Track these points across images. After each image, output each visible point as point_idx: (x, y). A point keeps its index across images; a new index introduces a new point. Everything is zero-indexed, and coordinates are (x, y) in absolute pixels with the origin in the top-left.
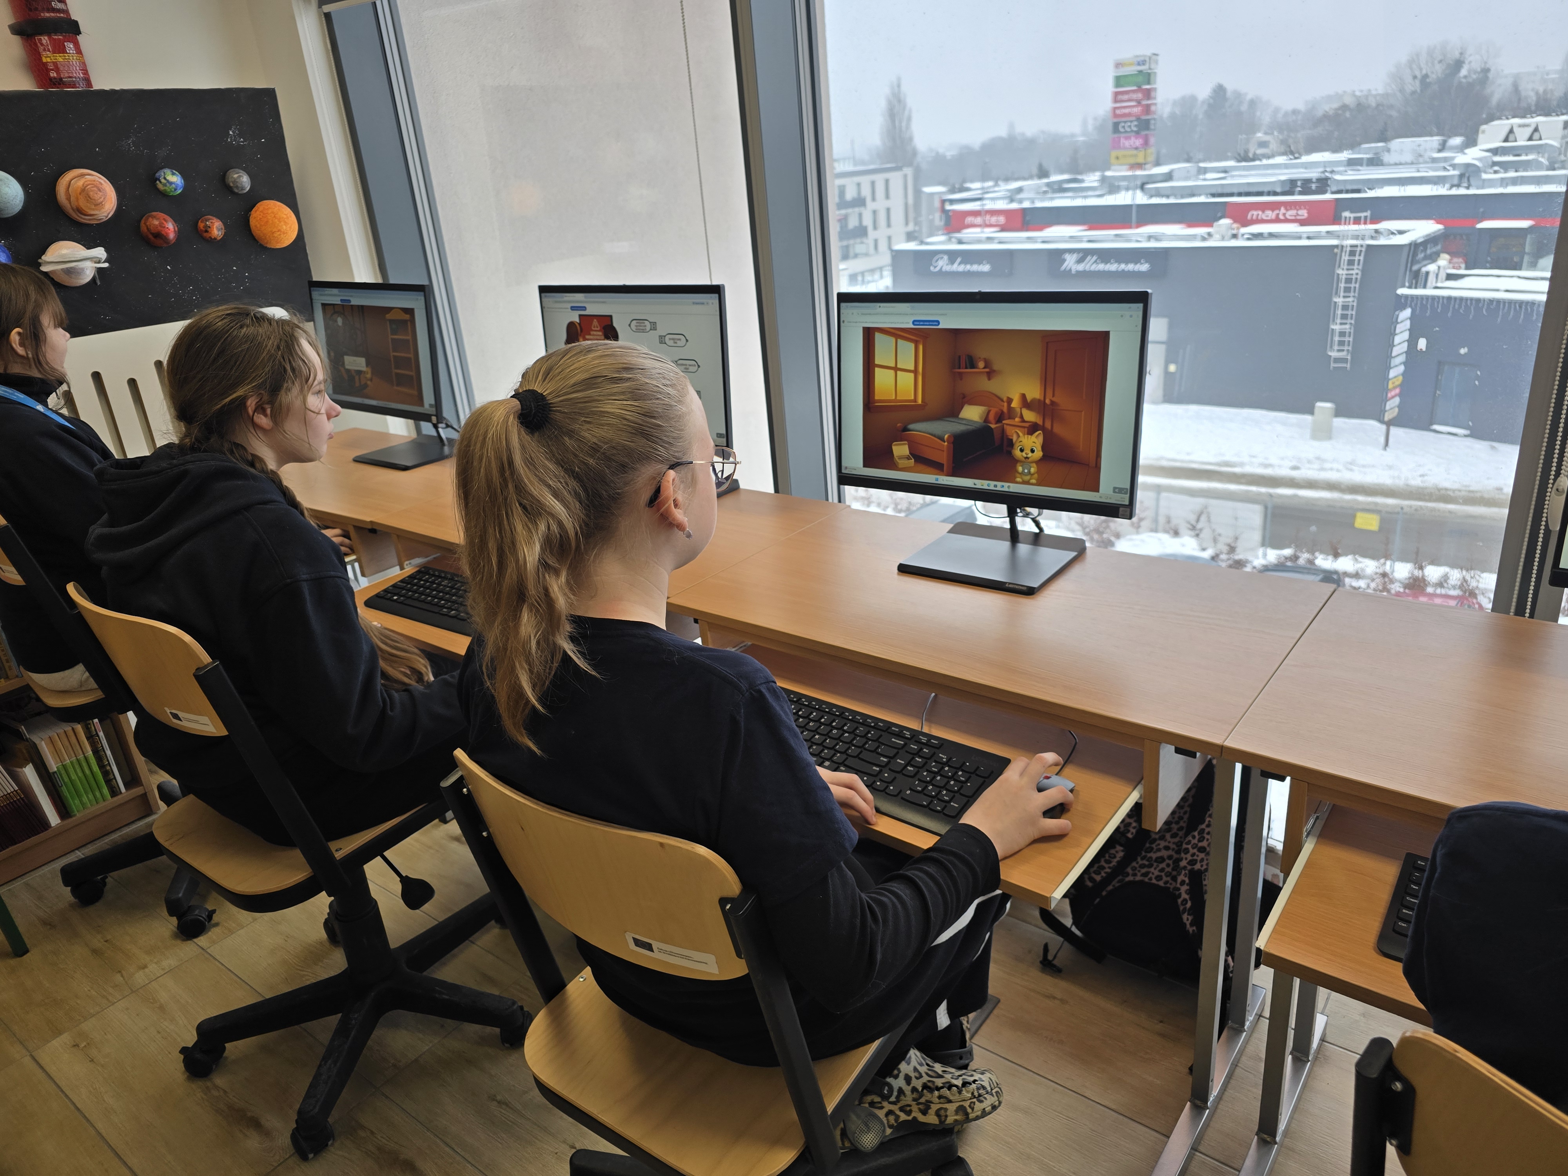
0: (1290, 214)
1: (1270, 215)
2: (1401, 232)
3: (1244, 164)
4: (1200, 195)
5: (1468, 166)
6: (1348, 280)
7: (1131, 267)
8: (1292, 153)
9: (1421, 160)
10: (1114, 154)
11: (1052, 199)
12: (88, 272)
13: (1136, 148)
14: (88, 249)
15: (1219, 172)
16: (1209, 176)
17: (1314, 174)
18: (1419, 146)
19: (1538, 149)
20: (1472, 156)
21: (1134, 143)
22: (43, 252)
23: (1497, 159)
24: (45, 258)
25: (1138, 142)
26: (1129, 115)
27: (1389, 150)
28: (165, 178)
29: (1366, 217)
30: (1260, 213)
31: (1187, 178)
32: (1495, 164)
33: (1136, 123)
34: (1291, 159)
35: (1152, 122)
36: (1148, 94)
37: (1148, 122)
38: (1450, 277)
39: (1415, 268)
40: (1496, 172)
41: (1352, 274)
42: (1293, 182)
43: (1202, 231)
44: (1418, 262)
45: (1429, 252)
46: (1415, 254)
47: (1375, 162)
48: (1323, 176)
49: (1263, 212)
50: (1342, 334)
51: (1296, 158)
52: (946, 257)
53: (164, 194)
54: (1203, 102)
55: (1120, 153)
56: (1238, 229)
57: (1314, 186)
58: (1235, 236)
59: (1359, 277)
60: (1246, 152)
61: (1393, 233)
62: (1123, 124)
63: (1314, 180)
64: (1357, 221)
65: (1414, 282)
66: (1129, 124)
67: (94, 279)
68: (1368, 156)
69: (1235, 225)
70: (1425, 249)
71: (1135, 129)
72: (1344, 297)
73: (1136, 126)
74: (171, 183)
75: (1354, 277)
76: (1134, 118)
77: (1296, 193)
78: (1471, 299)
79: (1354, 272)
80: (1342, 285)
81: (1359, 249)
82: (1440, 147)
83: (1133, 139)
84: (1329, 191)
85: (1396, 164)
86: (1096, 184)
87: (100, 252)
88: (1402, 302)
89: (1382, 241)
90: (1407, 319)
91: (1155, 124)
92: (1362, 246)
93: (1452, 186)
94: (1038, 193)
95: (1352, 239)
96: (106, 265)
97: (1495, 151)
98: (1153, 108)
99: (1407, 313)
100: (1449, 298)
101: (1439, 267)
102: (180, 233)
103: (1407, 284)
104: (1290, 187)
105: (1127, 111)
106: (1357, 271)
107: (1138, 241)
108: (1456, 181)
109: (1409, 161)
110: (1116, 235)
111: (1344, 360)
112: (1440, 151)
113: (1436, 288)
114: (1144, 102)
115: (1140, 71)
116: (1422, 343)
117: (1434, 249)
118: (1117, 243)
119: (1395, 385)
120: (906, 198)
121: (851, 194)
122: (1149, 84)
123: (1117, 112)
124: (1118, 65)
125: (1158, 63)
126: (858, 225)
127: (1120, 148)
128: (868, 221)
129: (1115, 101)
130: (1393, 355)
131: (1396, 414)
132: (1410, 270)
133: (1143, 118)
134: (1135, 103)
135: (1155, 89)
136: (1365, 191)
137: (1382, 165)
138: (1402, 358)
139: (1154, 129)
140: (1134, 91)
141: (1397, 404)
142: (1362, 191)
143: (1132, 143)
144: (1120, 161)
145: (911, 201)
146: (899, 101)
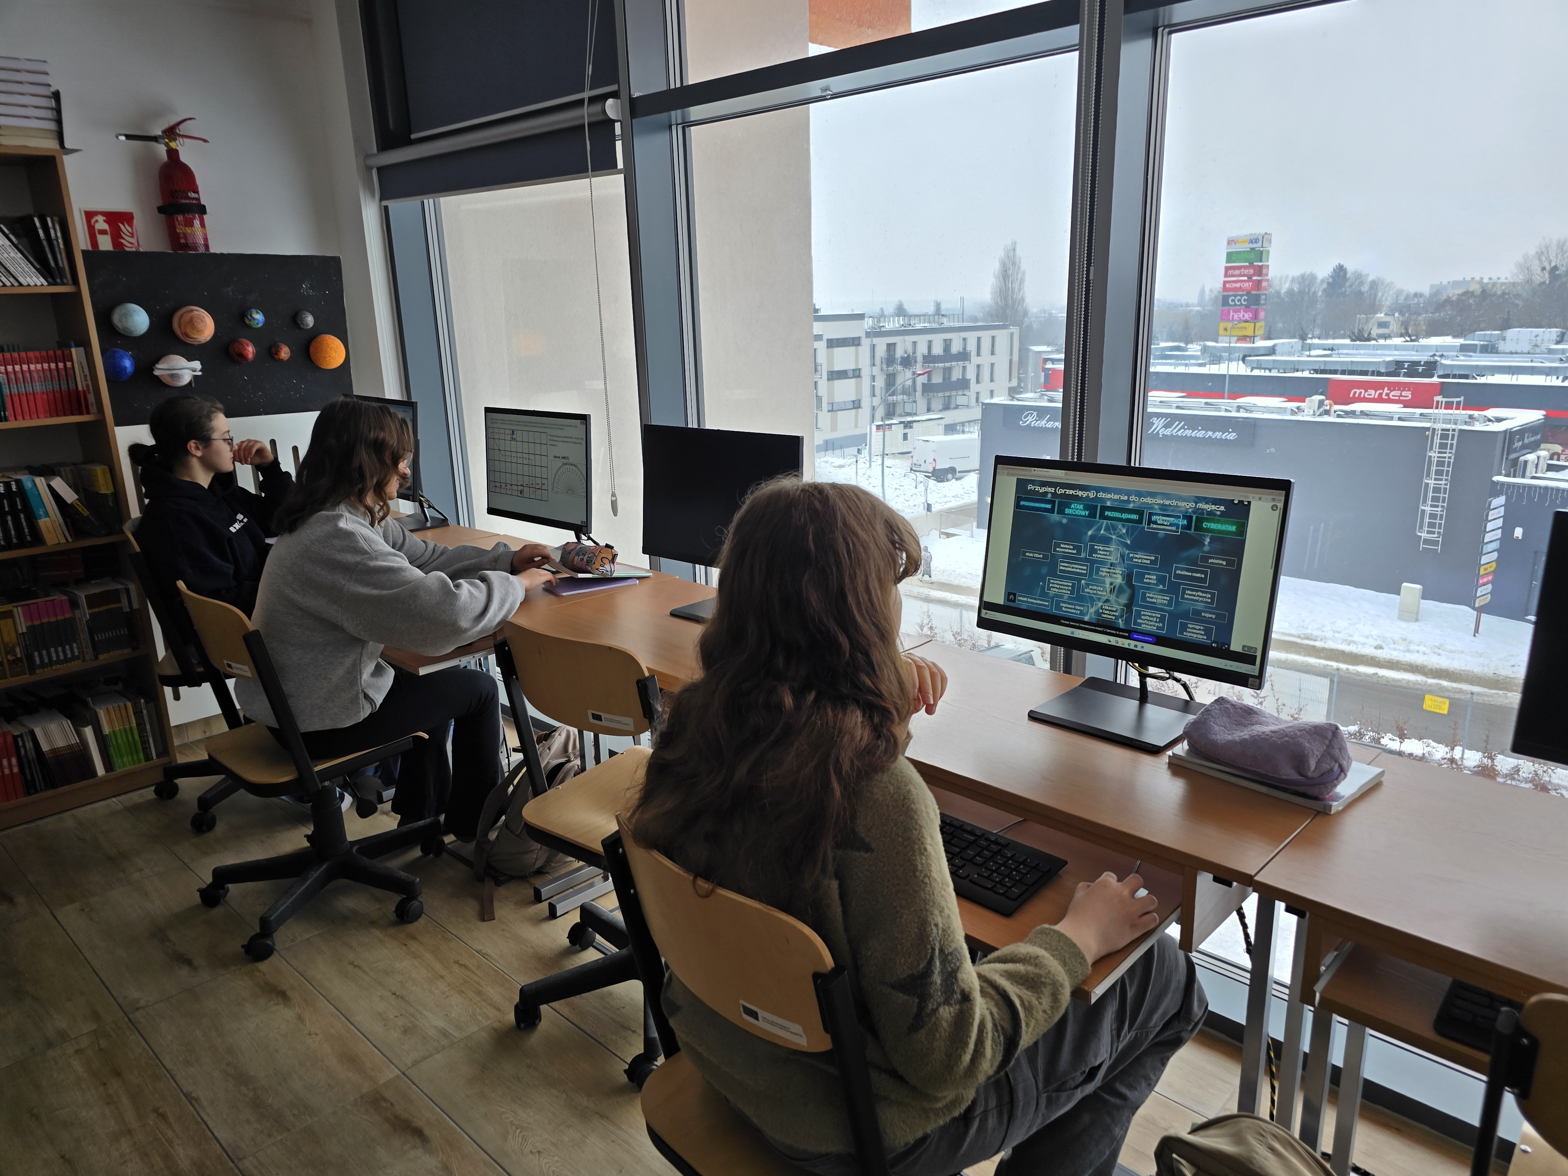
0: (1394, 394)
1: (1372, 393)
2: (1499, 420)
3: (1358, 342)
4: (1303, 371)
6: (1440, 463)
7: (1218, 435)
8: (1410, 336)
9: (1538, 350)
10: (1222, 325)
12: (186, 378)
13: (1246, 321)
14: (189, 361)
15: (1325, 350)
16: (1314, 352)
17: (1423, 357)
18: (1537, 336)
21: (1244, 316)
22: (157, 361)
24: (157, 366)
25: (1247, 316)
26: (1240, 289)
27: (1504, 339)
28: (251, 316)
29: (1458, 403)
30: (1363, 391)
31: (1290, 354)
33: (1246, 298)
34: (1407, 341)
35: (1263, 297)
36: (1259, 271)
37: (1258, 297)
38: (1550, 468)
39: (1513, 456)
41: (1445, 457)
42: (1399, 364)
43: (1294, 405)
44: (1515, 451)
45: (1526, 441)
46: (1511, 442)
47: (1489, 349)
48: (1432, 359)
49: (1366, 391)
50: (1433, 516)
51: (1412, 341)
52: (1035, 413)
53: (249, 327)
54: (1322, 281)
55: (1229, 325)
56: (1331, 406)
57: (1420, 369)
58: (1327, 412)
59: (1452, 460)
60: (1361, 331)
61: (1490, 420)
62: (1233, 298)
63: (1422, 363)
64: (1449, 406)
65: (1512, 470)
66: (1240, 298)
67: (190, 383)
68: (1482, 343)
69: (1327, 402)
70: (1522, 438)
71: (1246, 303)
72: (1435, 479)
73: (1245, 300)
74: (254, 319)
75: (1447, 460)
76: (1245, 293)
77: (1402, 374)
79: (1447, 455)
80: (1434, 468)
81: (1451, 433)
82: (1558, 339)
83: (1242, 313)
84: (1436, 375)
85: (1512, 353)
86: (1199, 353)
87: (197, 365)
88: (1497, 489)
89: (1478, 427)
90: (1501, 506)
91: (1265, 299)
92: (1454, 430)
95: (1443, 423)
96: (200, 373)
98: (1264, 284)
99: (1501, 500)
100: (1546, 488)
101: (1538, 457)
102: (257, 355)
103: (1503, 472)
104: (1397, 368)
105: (1238, 285)
106: (1450, 455)
107: (1226, 410)
109: (1526, 351)
110: (1206, 403)
111: (1436, 543)
112: (1558, 343)
113: (1533, 478)
114: (1254, 278)
115: (1253, 249)
116: (1518, 532)
117: (1533, 439)
118: (1206, 410)
119: (1487, 572)
120: (1011, 355)
121: (956, 348)
122: (1261, 261)
123: (1227, 285)
124: (1230, 242)
125: (1270, 242)
126: (961, 377)
127: (1229, 320)
128: (971, 375)
129: (1226, 275)
130: (1485, 541)
131: (1488, 601)
132: (1507, 458)
133: (1254, 292)
134: (1246, 278)
135: (1268, 266)
136: (1474, 378)
137: (1497, 353)
138: (1495, 545)
139: (1265, 304)
140: (1245, 267)
141: (1489, 590)
142: (1470, 377)
143: (1241, 316)
144: (1228, 333)
145: (1016, 358)
146: (1014, 264)
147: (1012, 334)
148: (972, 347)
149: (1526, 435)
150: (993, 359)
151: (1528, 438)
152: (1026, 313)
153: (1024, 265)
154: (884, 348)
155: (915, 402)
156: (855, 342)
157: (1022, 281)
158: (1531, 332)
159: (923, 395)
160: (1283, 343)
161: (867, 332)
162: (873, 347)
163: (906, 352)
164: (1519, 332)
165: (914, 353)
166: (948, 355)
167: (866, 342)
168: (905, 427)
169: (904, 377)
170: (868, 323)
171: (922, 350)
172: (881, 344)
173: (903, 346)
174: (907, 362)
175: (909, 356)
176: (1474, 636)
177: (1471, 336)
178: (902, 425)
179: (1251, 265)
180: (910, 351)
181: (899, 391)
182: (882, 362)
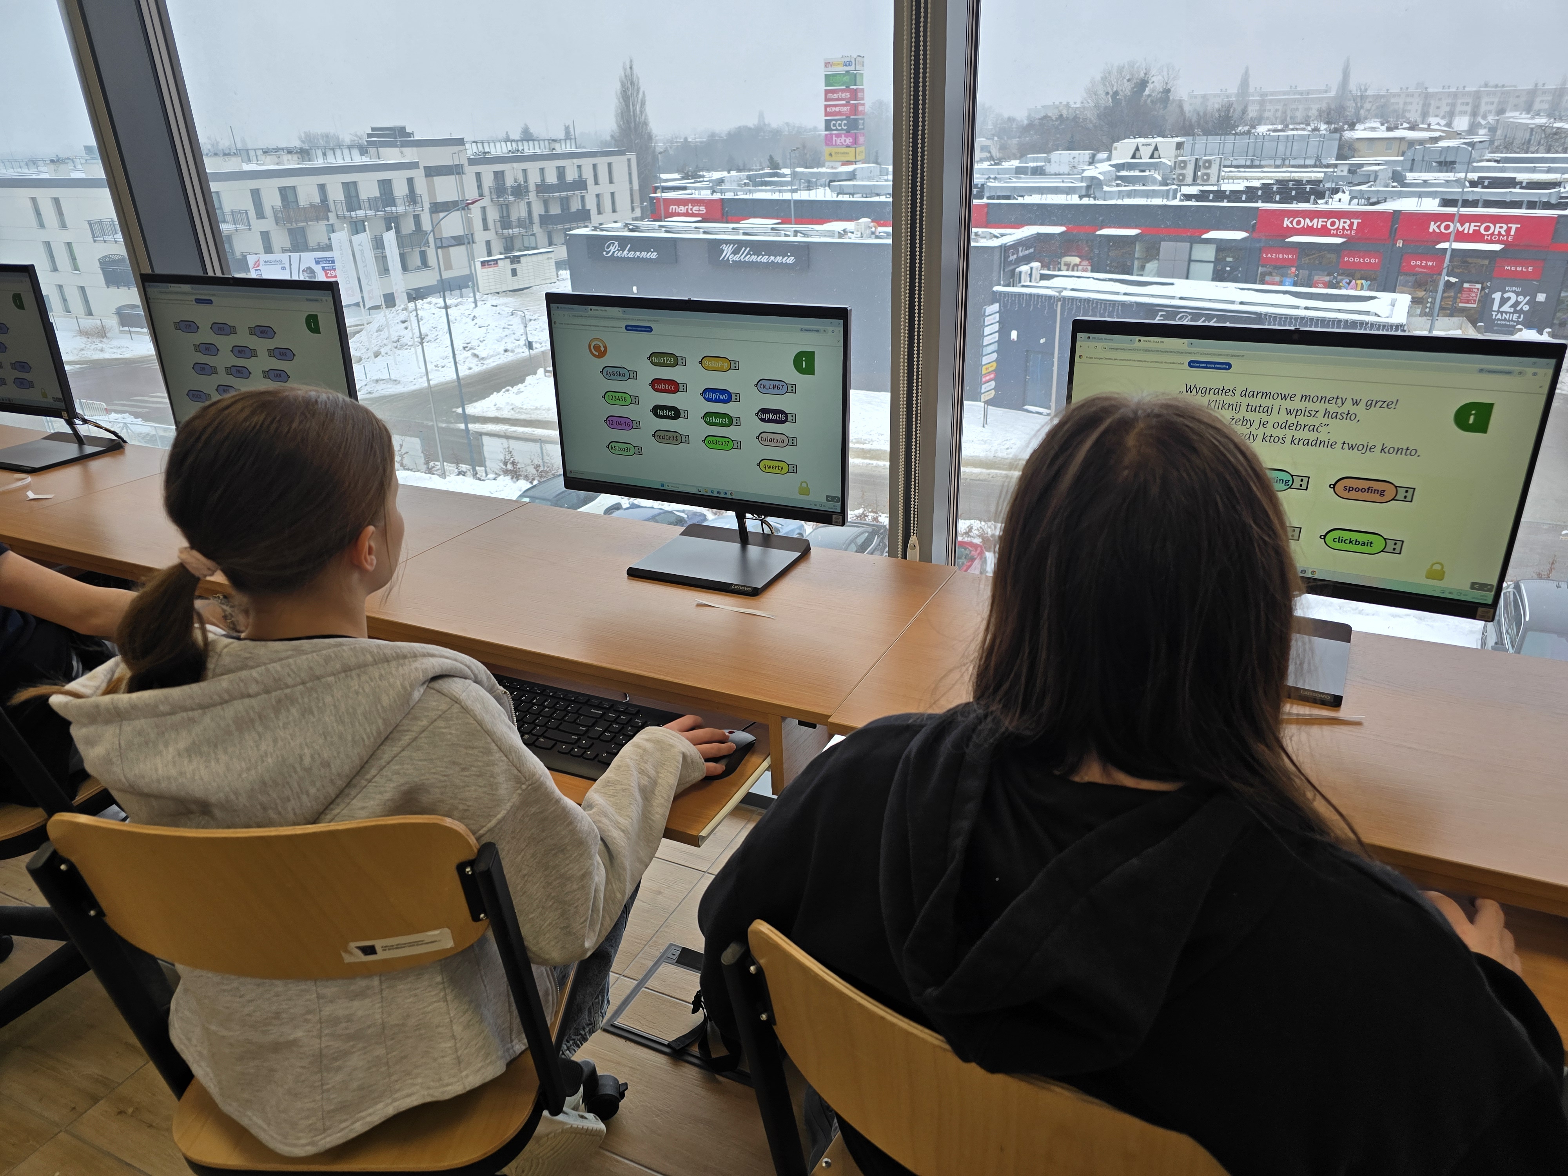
5: (1093, 178)
7: (779, 259)
9: (1075, 171)
10: (827, 150)
11: (750, 191)
13: (848, 146)
18: (1074, 158)
19: (1155, 166)
20: (1101, 169)
21: (845, 141)
23: (1124, 173)
25: (849, 141)
26: (839, 113)
27: (1050, 161)
32: (1119, 178)
33: (845, 122)
35: (861, 122)
36: (855, 94)
37: (856, 121)
38: (1043, 277)
39: (1009, 268)
40: (1118, 185)
44: (1011, 263)
45: (1021, 254)
46: (1007, 256)
47: (1038, 172)
52: (616, 243)
55: (833, 150)
56: (874, 227)
58: (873, 234)
62: (834, 122)
63: (979, 186)
65: (1011, 280)
66: (840, 122)
68: (1033, 165)
69: (873, 224)
70: (1015, 253)
71: (846, 128)
73: (845, 125)
76: (844, 117)
78: (1046, 296)
82: (1090, 160)
83: (844, 138)
85: (1056, 174)
86: (789, 179)
88: (996, 297)
89: (981, 243)
90: (996, 313)
91: (863, 124)
93: (1081, 197)
94: (739, 185)
97: (1120, 167)
98: (860, 108)
99: (996, 307)
100: (1030, 295)
101: (1031, 269)
103: (1002, 282)
105: (837, 109)
108: (1084, 193)
109: (1066, 172)
112: (1090, 164)
113: (1023, 286)
114: (852, 102)
115: (847, 72)
116: (1014, 335)
117: (1027, 252)
118: (770, 236)
119: (988, 371)
120: (631, 183)
121: (571, 176)
122: (855, 85)
123: (828, 110)
124: (827, 64)
125: (863, 66)
126: (580, 208)
127: (832, 145)
128: (591, 204)
129: (826, 100)
130: (984, 344)
131: (992, 396)
132: (1004, 270)
133: (852, 117)
134: (844, 102)
135: (863, 90)
136: (1014, 198)
137: (1044, 174)
138: (994, 347)
139: (863, 129)
140: (842, 90)
141: (993, 386)
142: (1012, 197)
143: (843, 141)
144: (834, 158)
145: (636, 186)
146: (632, 83)
147: (629, 160)
148: (588, 174)
149: (1020, 249)
150: (612, 188)
151: (1022, 251)
152: (650, 137)
153: (644, 85)
154: (492, 176)
155: (533, 235)
156: (454, 170)
157: (643, 103)
158: (1070, 154)
159: (541, 227)
160: (862, 168)
161: (469, 159)
162: (478, 175)
163: (516, 182)
164: (1060, 154)
165: (526, 181)
166: (562, 184)
167: (470, 171)
168: (512, 262)
169: (519, 211)
170: (471, 150)
171: (534, 179)
172: (488, 172)
173: (512, 173)
174: (520, 191)
175: (519, 185)
176: (984, 427)
177: (1024, 159)
178: (509, 260)
179: (848, 89)
180: (521, 179)
181: (514, 224)
182: (491, 193)
